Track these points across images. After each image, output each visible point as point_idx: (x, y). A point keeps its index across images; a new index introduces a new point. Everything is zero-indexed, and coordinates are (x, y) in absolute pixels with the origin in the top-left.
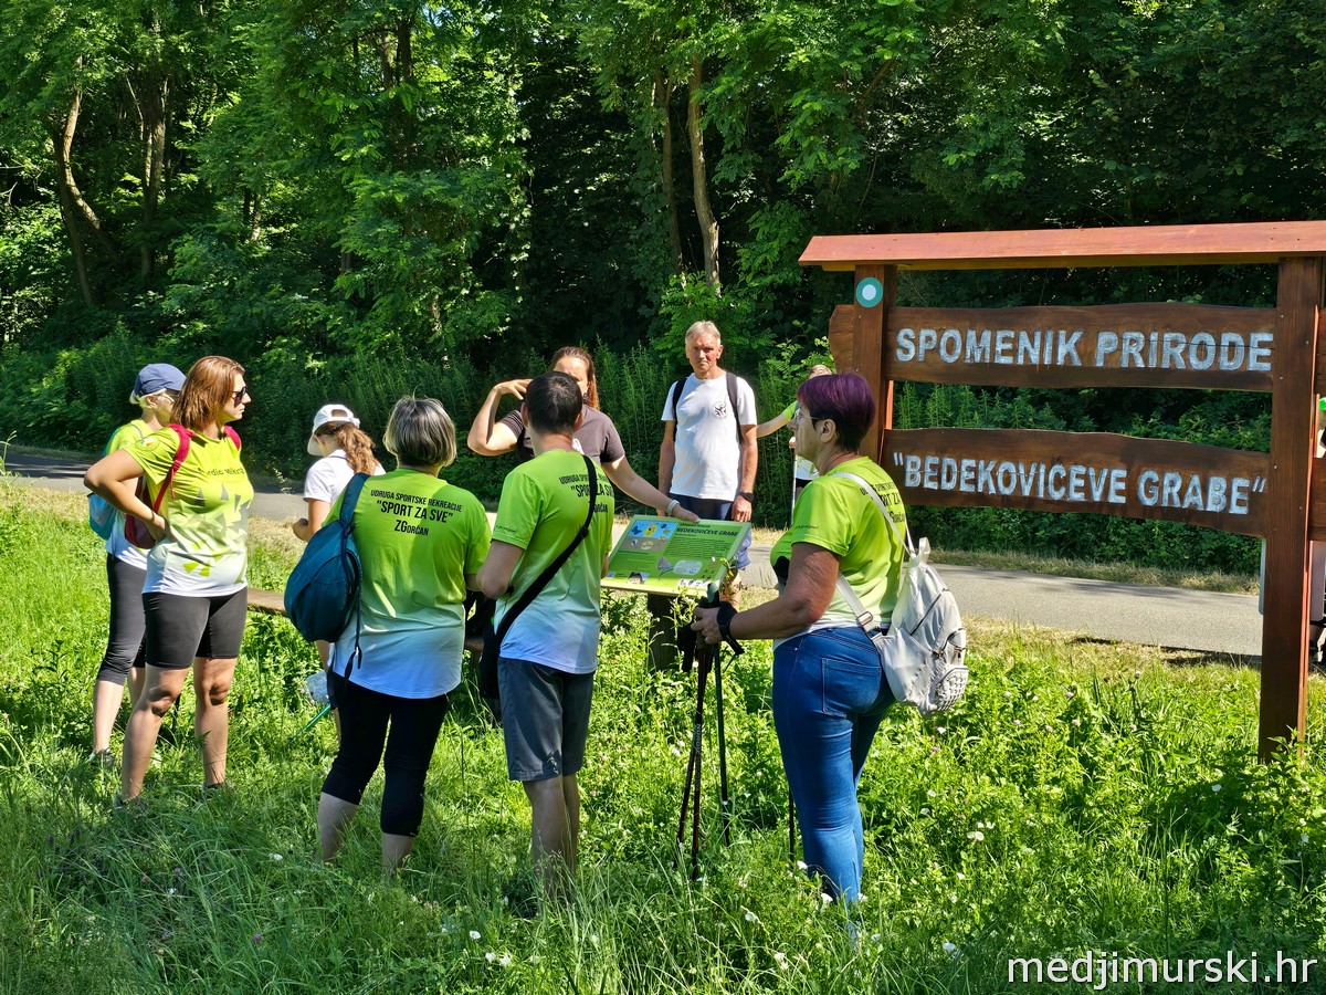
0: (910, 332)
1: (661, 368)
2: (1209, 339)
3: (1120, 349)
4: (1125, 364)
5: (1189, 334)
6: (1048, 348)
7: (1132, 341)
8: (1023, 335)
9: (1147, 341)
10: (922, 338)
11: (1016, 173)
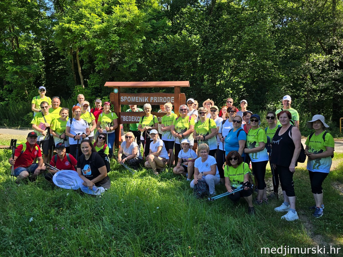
0: (123, 97)
1: (74, 102)
2: (166, 98)
3: (154, 99)
4: (154, 102)
5: (163, 97)
6: (144, 99)
7: (155, 98)
8: (140, 97)
9: (157, 98)
10: (125, 98)
11: (136, 69)
